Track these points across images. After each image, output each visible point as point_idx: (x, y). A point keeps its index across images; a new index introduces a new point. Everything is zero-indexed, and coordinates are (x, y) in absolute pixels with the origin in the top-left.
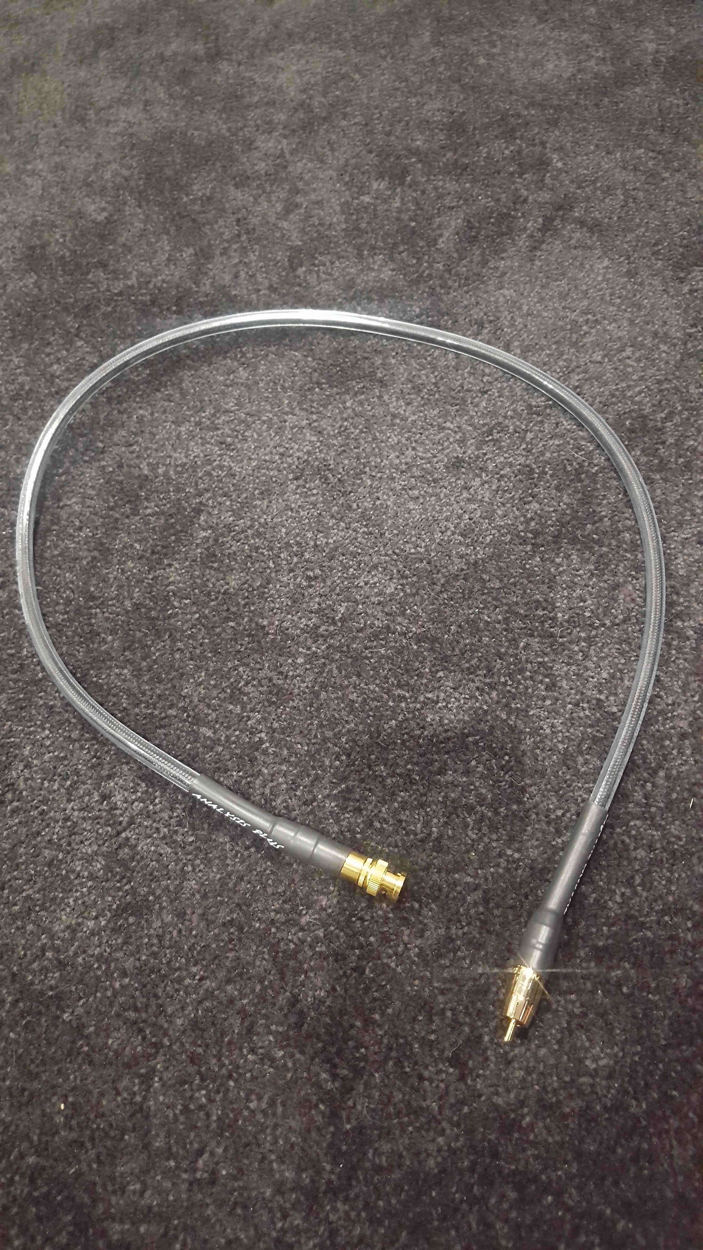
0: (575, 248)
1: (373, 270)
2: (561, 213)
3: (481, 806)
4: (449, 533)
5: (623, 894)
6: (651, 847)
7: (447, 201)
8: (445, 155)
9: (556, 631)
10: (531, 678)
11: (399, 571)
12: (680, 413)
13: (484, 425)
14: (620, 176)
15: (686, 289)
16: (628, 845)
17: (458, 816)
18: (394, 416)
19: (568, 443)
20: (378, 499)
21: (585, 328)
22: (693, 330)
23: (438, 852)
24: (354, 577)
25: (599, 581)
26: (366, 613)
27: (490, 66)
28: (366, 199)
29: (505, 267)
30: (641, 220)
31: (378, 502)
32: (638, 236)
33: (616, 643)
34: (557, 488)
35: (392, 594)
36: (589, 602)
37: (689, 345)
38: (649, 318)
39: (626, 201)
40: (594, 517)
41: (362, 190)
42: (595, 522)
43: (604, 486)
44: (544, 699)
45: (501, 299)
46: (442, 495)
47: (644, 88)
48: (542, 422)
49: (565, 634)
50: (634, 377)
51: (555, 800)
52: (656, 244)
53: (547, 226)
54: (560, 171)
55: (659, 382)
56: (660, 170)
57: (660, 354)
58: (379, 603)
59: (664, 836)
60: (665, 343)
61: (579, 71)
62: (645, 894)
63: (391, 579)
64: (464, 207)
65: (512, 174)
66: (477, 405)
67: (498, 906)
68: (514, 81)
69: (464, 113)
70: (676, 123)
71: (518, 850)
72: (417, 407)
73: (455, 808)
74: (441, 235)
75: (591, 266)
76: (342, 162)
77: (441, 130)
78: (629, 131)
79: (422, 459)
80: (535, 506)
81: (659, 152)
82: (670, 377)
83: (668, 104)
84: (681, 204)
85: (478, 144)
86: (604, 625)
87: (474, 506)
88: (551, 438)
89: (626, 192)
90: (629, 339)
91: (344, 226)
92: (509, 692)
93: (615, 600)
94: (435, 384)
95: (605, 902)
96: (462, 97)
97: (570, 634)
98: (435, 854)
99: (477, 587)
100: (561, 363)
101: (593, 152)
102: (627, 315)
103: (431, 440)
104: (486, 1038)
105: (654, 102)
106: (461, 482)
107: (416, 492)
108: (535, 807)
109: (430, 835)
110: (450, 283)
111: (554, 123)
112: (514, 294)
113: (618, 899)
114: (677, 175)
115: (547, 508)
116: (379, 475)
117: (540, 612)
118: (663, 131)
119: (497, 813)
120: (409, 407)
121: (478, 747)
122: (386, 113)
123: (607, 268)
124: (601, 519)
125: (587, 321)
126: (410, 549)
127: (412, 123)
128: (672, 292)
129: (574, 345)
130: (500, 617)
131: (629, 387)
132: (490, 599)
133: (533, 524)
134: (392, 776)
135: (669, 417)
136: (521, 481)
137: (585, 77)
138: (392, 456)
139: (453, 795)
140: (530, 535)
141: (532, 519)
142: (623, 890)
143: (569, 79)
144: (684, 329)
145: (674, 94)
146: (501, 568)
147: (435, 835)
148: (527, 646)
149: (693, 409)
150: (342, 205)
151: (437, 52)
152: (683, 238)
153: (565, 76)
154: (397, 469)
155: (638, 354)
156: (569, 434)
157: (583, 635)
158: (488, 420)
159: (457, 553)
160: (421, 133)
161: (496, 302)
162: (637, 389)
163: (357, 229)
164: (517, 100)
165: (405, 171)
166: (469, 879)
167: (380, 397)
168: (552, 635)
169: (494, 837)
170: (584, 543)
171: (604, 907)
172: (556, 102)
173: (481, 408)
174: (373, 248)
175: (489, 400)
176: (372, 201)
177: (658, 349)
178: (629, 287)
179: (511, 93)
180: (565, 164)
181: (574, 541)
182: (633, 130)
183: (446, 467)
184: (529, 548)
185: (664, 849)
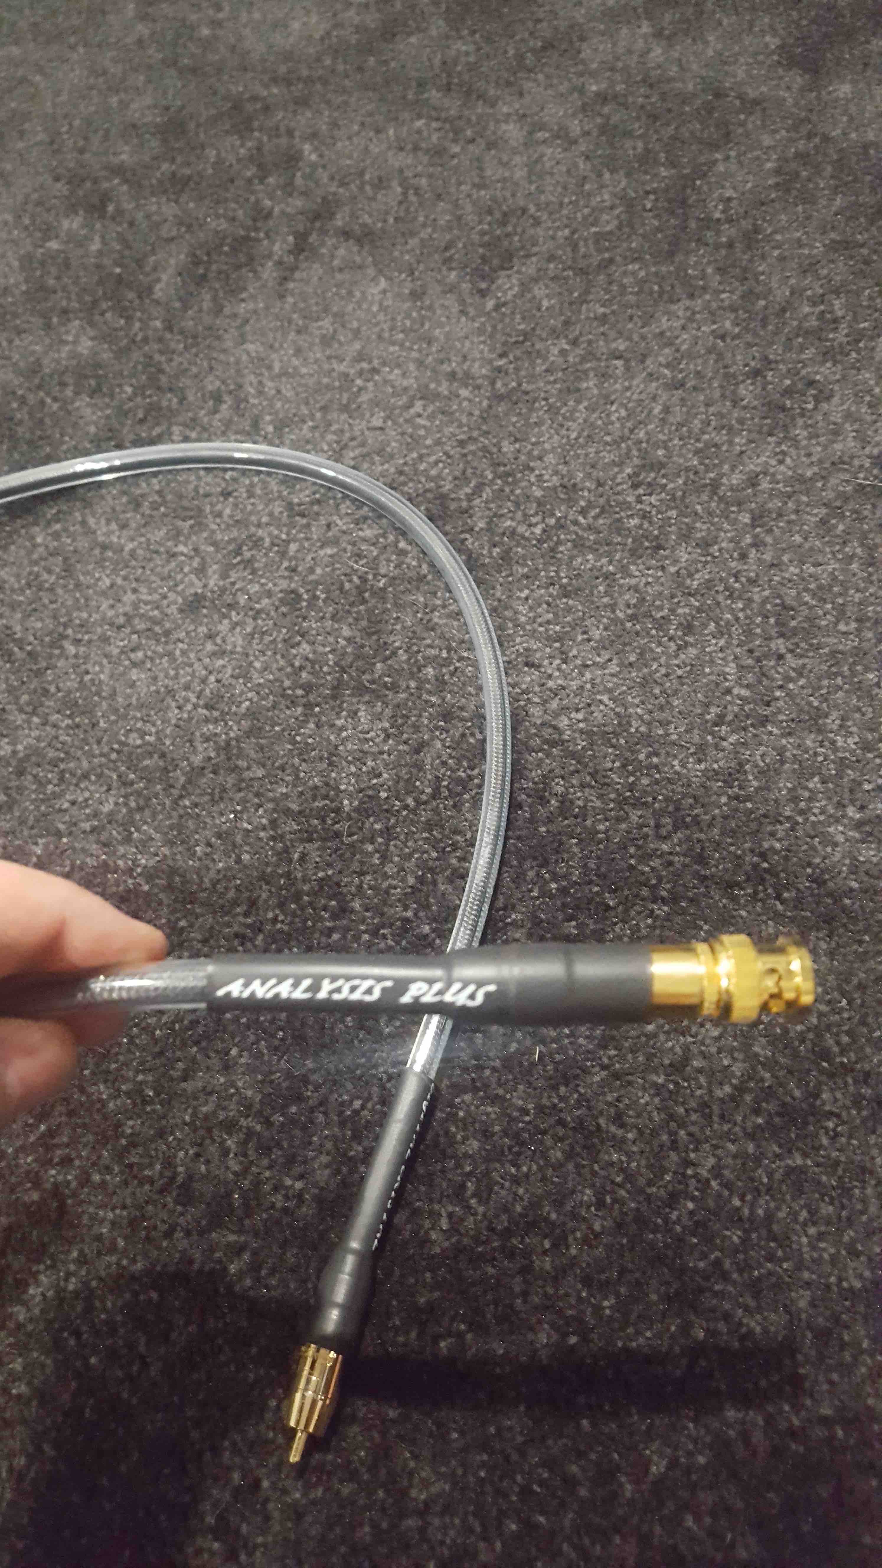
0: (341, 270)
1: (66, 343)
2: (318, 224)
3: (247, 1116)
4: (189, 707)
5: (450, 1215)
6: (486, 1134)
7: (164, 232)
8: (159, 168)
9: (343, 827)
10: (311, 904)
11: (119, 777)
12: (492, 481)
13: (229, 542)
14: (397, 160)
15: (490, 304)
16: (454, 1136)
17: (214, 1141)
18: (104, 547)
19: (345, 550)
20: (87, 673)
21: (359, 382)
22: (501, 363)
23: (184, 1205)
24: (56, 796)
25: (398, 743)
26: (74, 849)
27: (215, 37)
28: (54, 245)
29: (247, 312)
30: (426, 217)
31: (87, 678)
32: (422, 240)
33: (424, 830)
34: (333, 618)
35: (111, 813)
36: (385, 775)
37: (499, 384)
38: (442, 356)
39: (405, 194)
40: (384, 652)
41: (48, 232)
42: (387, 659)
43: (395, 604)
44: (331, 930)
45: (245, 357)
46: (178, 652)
47: (421, 35)
48: (308, 526)
49: (354, 830)
50: (428, 442)
51: (349, 1086)
52: (446, 249)
53: (301, 246)
54: (313, 166)
55: (462, 444)
56: (447, 144)
57: (460, 404)
58: (93, 830)
59: (504, 1114)
60: (466, 386)
61: (336, 26)
62: (481, 1209)
63: (109, 790)
64: (187, 236)
65: (250, 181)
66: (219, 515)
67: (273, 1271)
68: (248, 53)
69: (183, 107)
70: (466, 77)
71: (301, 1177)
72: (137, 529)
73: (209, 1130)
74: (158, 280)
75: (363, 293)
76: (20, 198)
77: (153, 134)
78: (404, 98)
79: (146, 603)
80: (305, 648)
81: (446, 120)
82: (475, 434)
83: (453, 53)
84: (479, 187)
85: (203, 147)
86: (406, 807)
87: (221, 662)
88: (321, 547)
89: (404, 183)
90: (419, 390)
91: (24, 288)
92: (280, 931)
93: (419, 767)
94: (159, 493)
95: (427, 1233)
96: (179, 84)
97: (361, 829)
98: (179, 1208)
99: (231, 780)
100: (330, 437)
101: (358, 133)
102: (414, 355)
103: (158, 575)
104: (265, 1484)
105: (434, 52)
106: (202, 630)
107: (140, 654)
108: (321, 1104)
109: (173, 1179)
110: (173, 345)
111: (303, 102)
112: (261, 349)
113: (444, 1224)
114: (471, 147)
115: (320, 649)
116: (86, 637)
117: (318, 804)
118: (449, 90)
119: (268, 1123)
120: (125, 532)
121: (240, 1024)
122: (77, 123)
123: (384, 292)
124: (394, 653)
125: (361, 373)
126: (134, 740)
127: (113, 131)
128: (472, 311)
129: (345, 409)
130: (264, 821)
131: (421, 457)
132: (250, 795)
133: (304, 675)
134: (115, 1097)
135: (478, 490)
136: (284, 615)
137: (342, 32)
138: (104, 607)
139: (204, 1109)
140: (300, 692)
141: (301, 668)
142: (450, 1209)
143: (322, 39)
144: (490, 361)
145: (461, 38)
146: (262, 748)
147: (180, 1179)
148: (303, 858)
149: (508, 474)
150: (21, 259)
151: (142, 29)
152: (483, 233)
153: (317, 36)
154: (112, 624)
155: (430, 409)
156: (346, 538)
157: (377, 826)
158: (235, 533)
159: (202, 735)
160: (127, 143)
161: (238, 362)
162: (433, 459)
163: (43, 288)
164: (253, 78)
165: (105, 199)
166: (232, 1238)
167: (84, 523)
168: (338, 835)
169: (265, 1162)
170: (373, 691)
171: (426, 1241)
172: (305, 73)
173: (226, 518)
174: (65, 312)
175: (236, 505)
176: (62, 247)
177: (458, 396)
178: (414, 314)
179: (246, 70)
180: (321, 156)
181: (360, 690)
182: (410, 96)
183: (181, 611)
184: (300, 710)
185: (505, 1134)
